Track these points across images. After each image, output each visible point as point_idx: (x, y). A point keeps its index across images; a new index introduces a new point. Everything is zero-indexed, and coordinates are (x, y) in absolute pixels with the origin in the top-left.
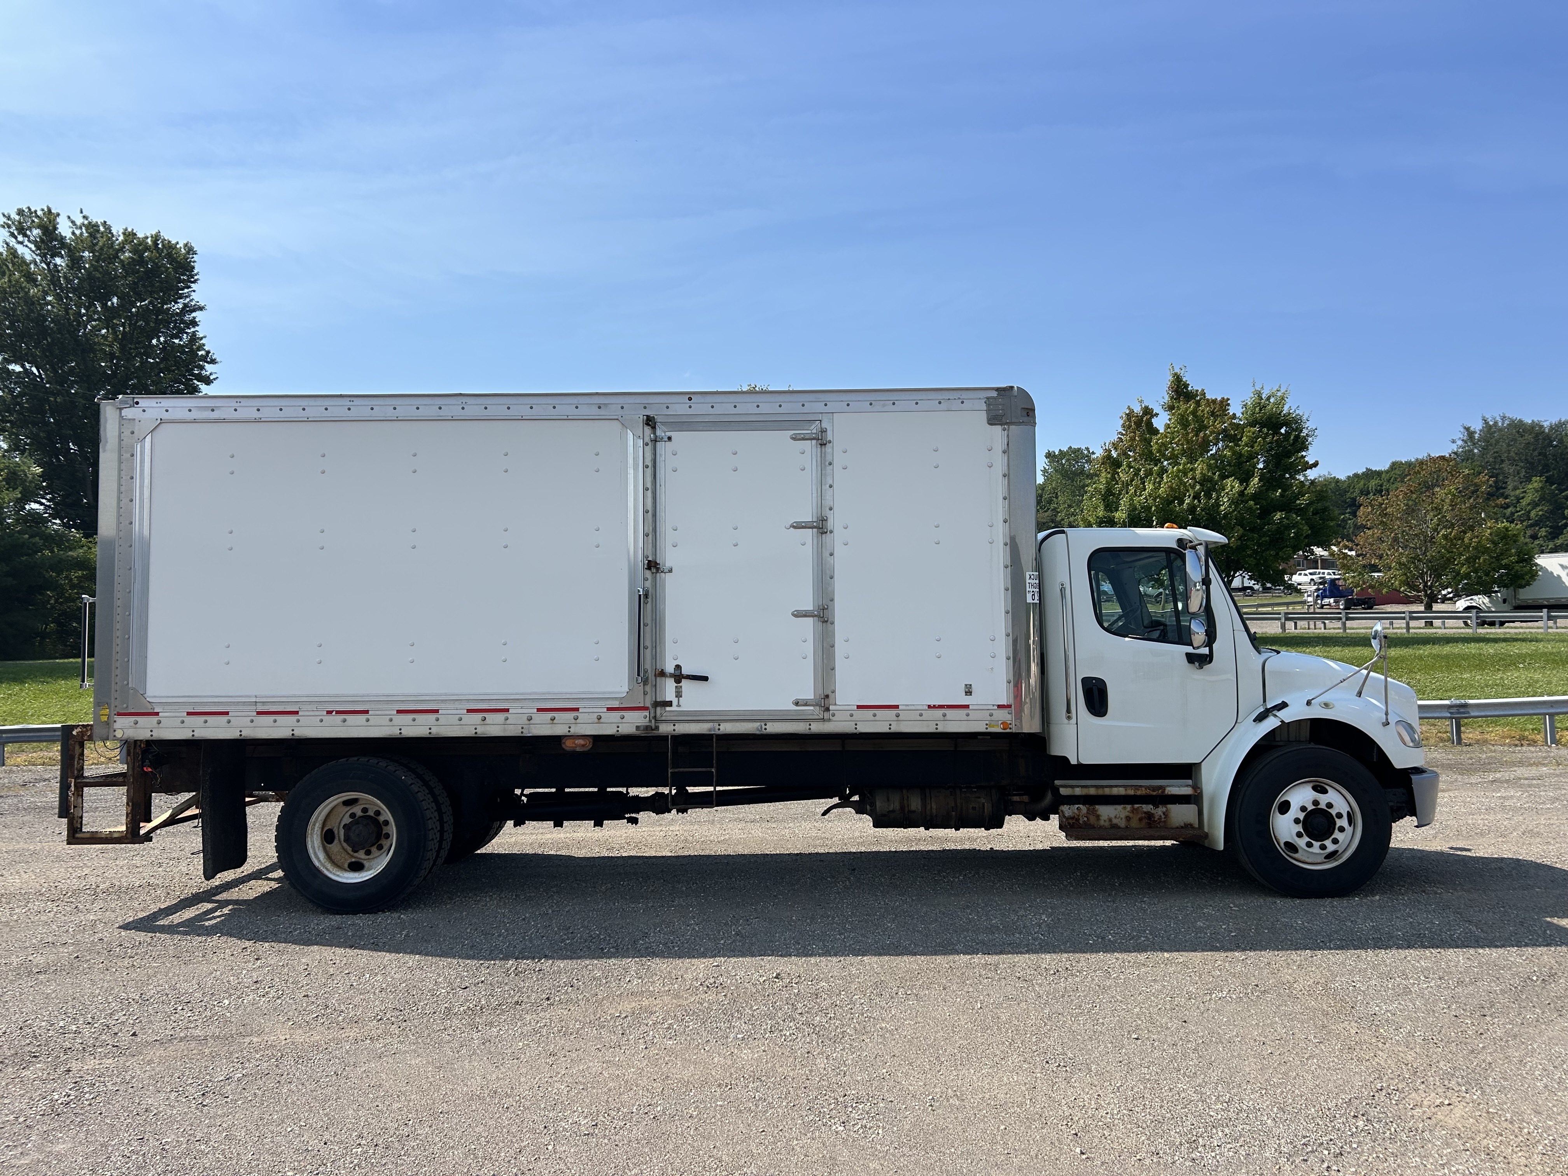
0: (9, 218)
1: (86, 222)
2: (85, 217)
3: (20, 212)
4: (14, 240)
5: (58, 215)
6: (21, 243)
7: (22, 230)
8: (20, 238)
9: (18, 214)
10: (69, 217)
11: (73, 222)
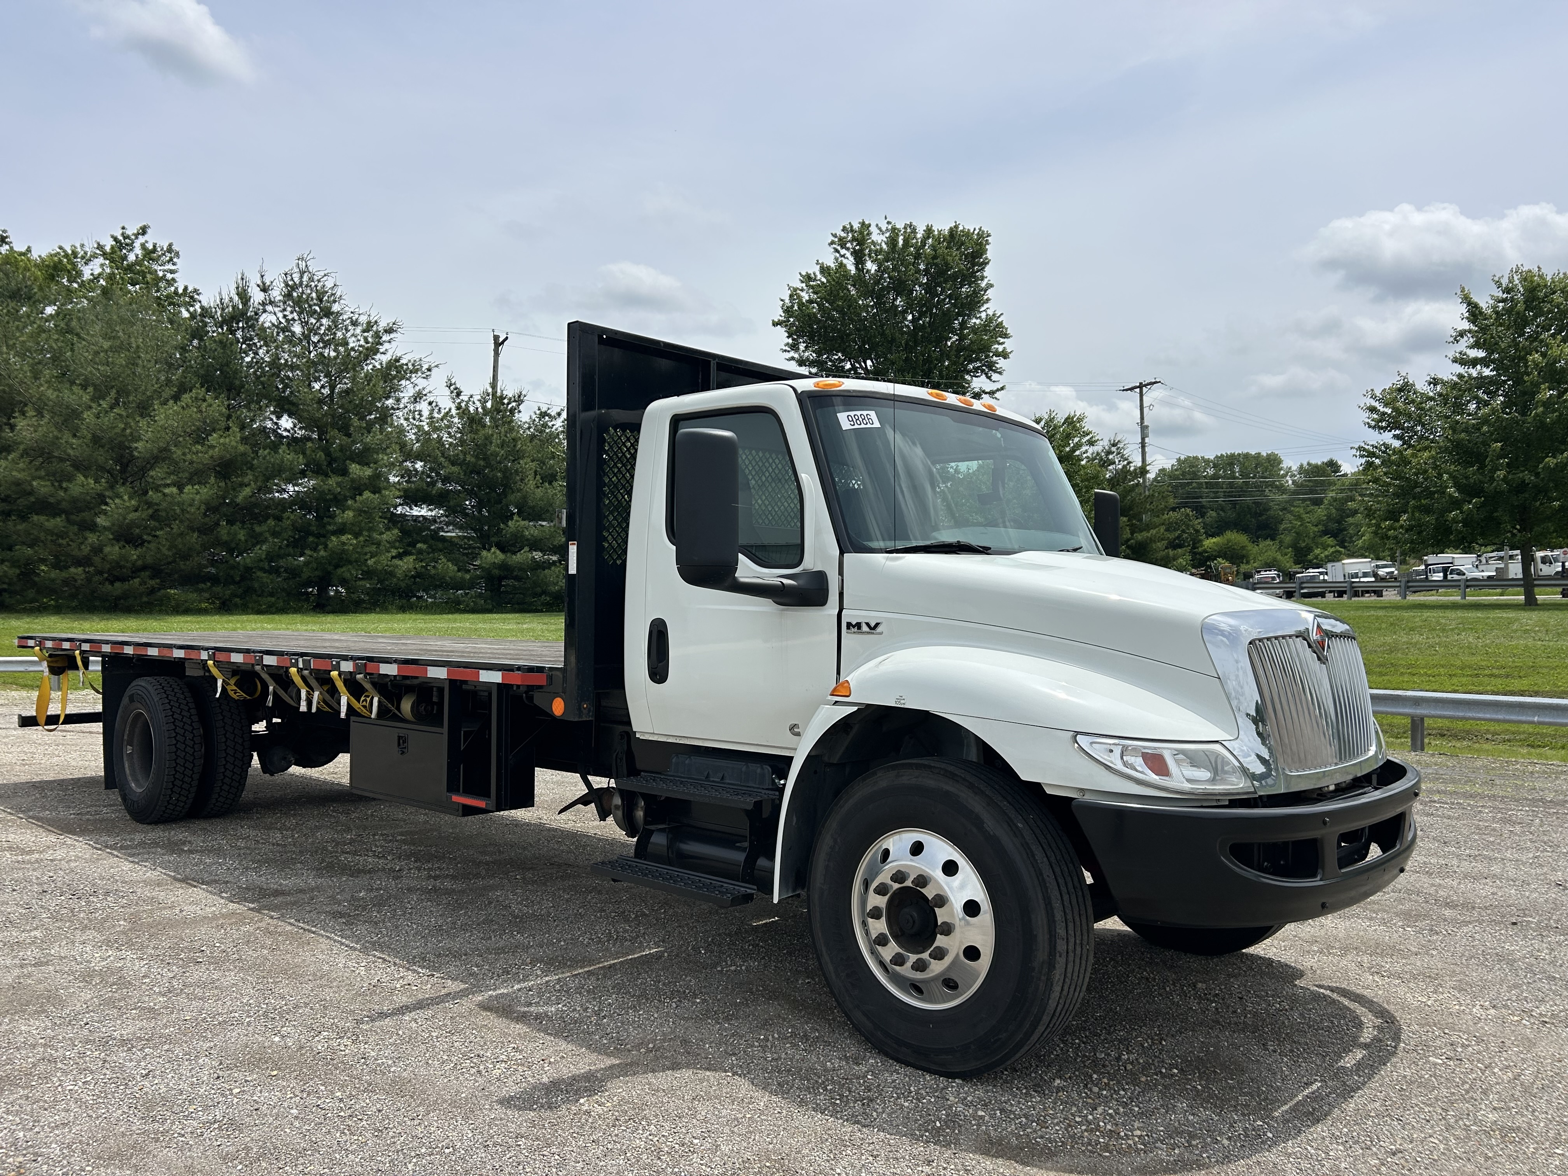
0: (835, 236)
1: (890, 227)
2: (889, 223)
3: (844, 229)
4: (838, 255)
5: (869, 225)
6: (843, 256)
7: (843, 246)
8: (843, 252)
9: (843, 230)
10: (877, 225)
11: (880, 229)
